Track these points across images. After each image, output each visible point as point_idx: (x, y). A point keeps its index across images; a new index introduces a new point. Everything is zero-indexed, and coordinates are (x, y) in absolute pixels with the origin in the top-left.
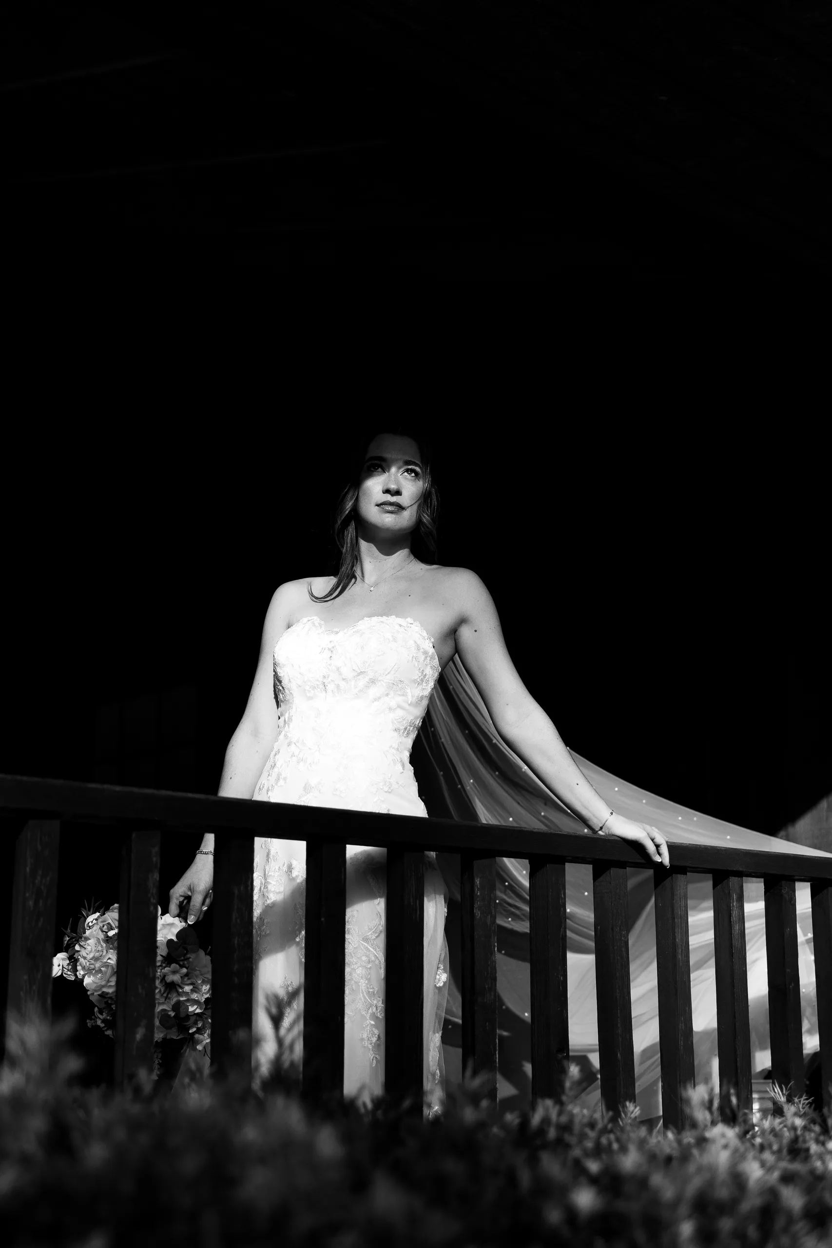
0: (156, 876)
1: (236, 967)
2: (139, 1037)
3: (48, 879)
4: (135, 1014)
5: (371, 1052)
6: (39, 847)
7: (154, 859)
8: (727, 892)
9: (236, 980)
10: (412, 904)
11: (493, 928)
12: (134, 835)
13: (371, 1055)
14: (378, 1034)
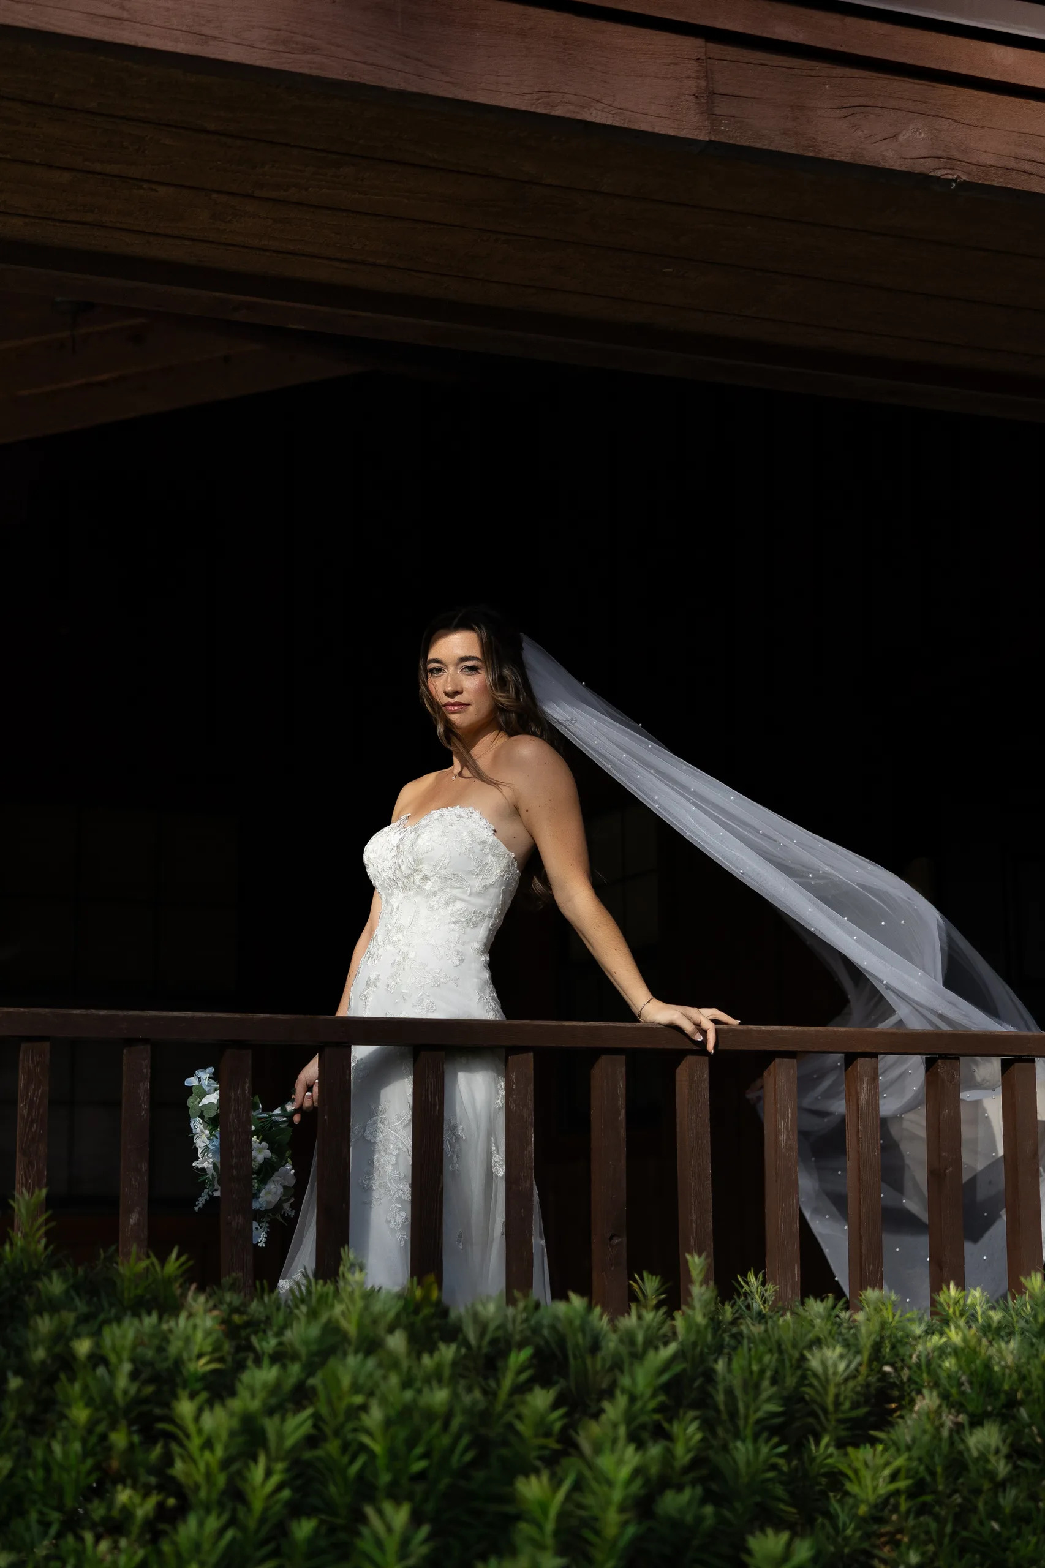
0: (147, 1085)
1: (234, 1161)
2: (132, 1221)
3: (40, 1091)
4: (129, 1202)
5: (398, 1233)
6: (31, 1066)
7: (145, 1071)
8: (856, 1074)
9: (235, 1173)
10: (430, 1100)
11: (530, 1120)
12: (125, 1051)
13: (399, 1236)
14: (405, 1216)
